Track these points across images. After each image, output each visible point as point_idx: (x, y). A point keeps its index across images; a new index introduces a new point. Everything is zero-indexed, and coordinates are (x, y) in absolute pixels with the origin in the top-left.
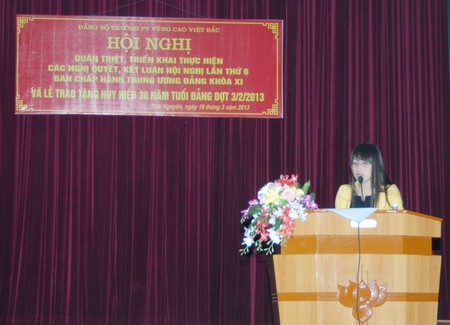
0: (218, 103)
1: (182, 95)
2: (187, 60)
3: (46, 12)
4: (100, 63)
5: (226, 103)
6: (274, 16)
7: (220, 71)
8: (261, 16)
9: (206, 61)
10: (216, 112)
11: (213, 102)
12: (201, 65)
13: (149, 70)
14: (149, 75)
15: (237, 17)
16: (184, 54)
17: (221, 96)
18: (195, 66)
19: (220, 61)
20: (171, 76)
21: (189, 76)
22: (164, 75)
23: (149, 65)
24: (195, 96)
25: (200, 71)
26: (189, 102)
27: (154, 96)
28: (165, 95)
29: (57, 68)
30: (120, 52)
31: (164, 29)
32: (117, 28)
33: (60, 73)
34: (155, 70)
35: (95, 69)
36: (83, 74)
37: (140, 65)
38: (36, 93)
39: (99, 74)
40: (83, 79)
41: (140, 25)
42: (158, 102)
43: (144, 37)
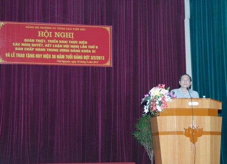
0: (85, 60)
1: (70, 57)
2: (72, 42)
3: (11, 21)
4: (35, 43)
5: (88, 60)
6: (108, 24)
7: (86, 47)
8: (102, 24)
9: (80, 42)
10: (84, 64)
11: (83, 60)
12: (78, 44)
13: (56, 46)
14: (56, 48)
15: (92, 24)
16: (71, 39)
17: (86, 57)
18: (75, 44)
19: (86, 43)
20: (66, 48)
22: (63, 48)
23: (57, 44)
24: (75, 57)
25: (77, 47)
26: (73, 60)
27: (58, 57)
28: (63, 57)
29: (16, 44)
30: (44, 38)
31: (62, 29)
32: (43, 28)
33: (18, 47)
34: (59, 46)
35: (33, 45)
36: (28, 47)
37: (52, 44)
38: (8, 55)
39: (35, 47)
40: (28, 49)
41: (52, 27)
42: (60, 59)
43: (53, 31)
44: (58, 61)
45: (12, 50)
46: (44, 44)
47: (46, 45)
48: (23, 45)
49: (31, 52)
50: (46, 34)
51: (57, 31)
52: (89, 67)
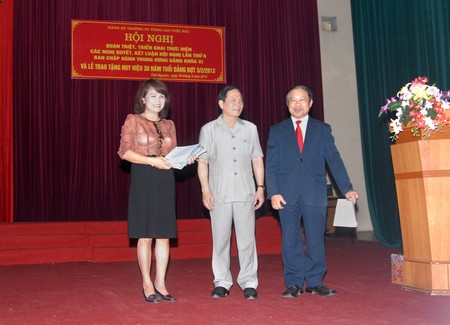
0: (189, 74)
1: (169, 69)
2: (171, 49)
3: (88, 19)
4: (121, 49)
5: (194, 74)
6: (219, 25)
7: (190, 55)
8: (211, 25)
9: (182, 49)
10: (188, 79)
11: (186, 73)
12: (180, 52)
13: (149, 54)
14: (150, 57)
15: (198, 24)
16: (169, 45)
17: (191, 70)
18: (176, 52)
19: (190, 49)
20: (162, 57)
21: (172, 58)
22: (159, 57)
23: (150, 51)
24: (176, 70)
25: (179, 55)
26: (173, 73)
27: (153, 69)
28: (159, 69)
29: (96, 51)
30: (133, 43)
31: (158, 30)
32: (131, 29)
33: (97, 55)
34: (153, 54)
35: (118, 52)
36: (111, 55)
37: (144, 51)
38: (84, 66)
39: (120, 56)
40: (111, 58)
41: (144, 27)
42: (155, 72)
43: (146, 34)
44: (153, 75)
45: (89, 59)
46: (133, 51)
47: (136, 53)
48: (104, 52)
49: (115, 62)
50: (136, 38)
51: (151, 33)
52: (194, 83)
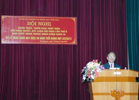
0: (59, 40)
1: (49, 38)
2: (50, 28)
4: (25, 29)
6: (74, 16)
7: (59, 31)
8: (70, 16)
9: (55, 29)
10: (58, 43)
11: (57, 40)
12: (54, 30)
14: (39, 33)
15: (64, 16)
16: (49, 27)
17: (59, 38)
18: (52, 30)
19: (59, 29)
20: (45, 33)
22: (44, 32)
23: (39, 30)
24: (52, 38)
25: (53, 31)
28: (44, 38)
30: (31, 26)
31: (43, 20)
32: (30, 19)
33: (14, 32)
34: (41, 31)
35: (24, 31)
36: (21, 32)
37: (37, 30)
38: (7, 38)
39: (25, 32)
40: (21, 34)
41: (36, 18)
43: (37, 21)
44: (41, 41)
45: (10, 34)
47: (32, 31)
49: (22, 36)
50: (33, 24)
51: (40, 21)
